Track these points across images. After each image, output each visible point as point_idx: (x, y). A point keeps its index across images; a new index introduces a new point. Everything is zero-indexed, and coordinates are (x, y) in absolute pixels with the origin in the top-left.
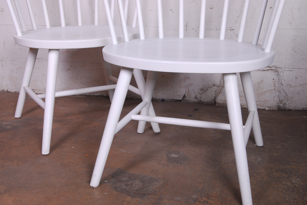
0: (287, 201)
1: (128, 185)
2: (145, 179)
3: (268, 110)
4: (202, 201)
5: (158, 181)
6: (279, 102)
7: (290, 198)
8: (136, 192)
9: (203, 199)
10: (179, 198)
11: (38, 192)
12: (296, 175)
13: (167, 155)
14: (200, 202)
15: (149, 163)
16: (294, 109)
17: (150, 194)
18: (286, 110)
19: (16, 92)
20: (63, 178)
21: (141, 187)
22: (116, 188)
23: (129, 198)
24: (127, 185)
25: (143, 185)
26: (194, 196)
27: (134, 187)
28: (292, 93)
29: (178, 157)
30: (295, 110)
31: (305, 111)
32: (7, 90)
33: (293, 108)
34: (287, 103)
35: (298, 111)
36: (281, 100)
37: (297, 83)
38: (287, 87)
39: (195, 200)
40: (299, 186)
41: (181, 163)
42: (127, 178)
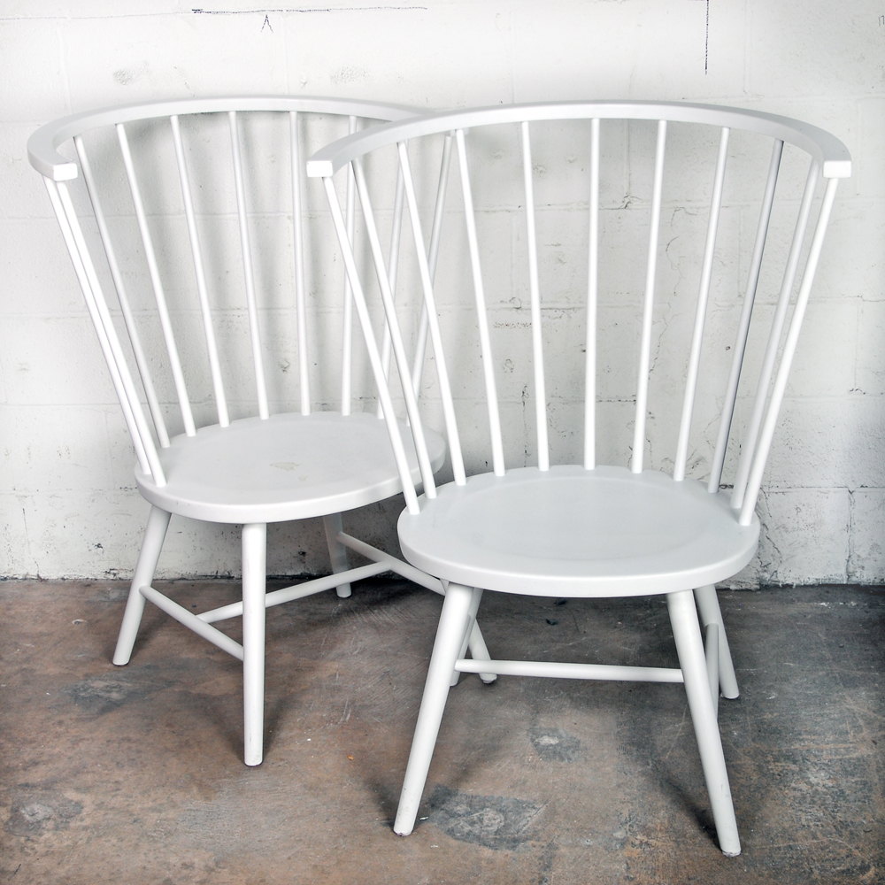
0: (804, 826)
1: (474, 823)
2: (503, 804)
3: (736, 590)
4: (637, 842)
5: (534, 808)
6: (760, 569)
7: (809, 817)
8: (498, 837)
9: (638, 837)
10: (590, 842)
12: (816, 764)
13: (533, 740)
14: (633, 845)
15: (499, 766)
16: (798, 582)
17: (527, 839)
18: (777, 586)
19: (63, 579)
20: (327, 820)
21: (503, 824)
22: (451, 832)
23: (487, 852)
24: (472, 823)
25: (506, 819)
26: (619, 834)
27: (487, 826)
29: (557, 745)
30: (798, 586)
31: (822, 585)
32: (38, 575)
33: (794, 581)
34: (780, 570)
35: (805, 586)
36: (764, 564)
37: (801, 521)
38: (777, 531)
39: (623, 843)
40: (825, 790)
41: (570, 759)
42: (465, 807)
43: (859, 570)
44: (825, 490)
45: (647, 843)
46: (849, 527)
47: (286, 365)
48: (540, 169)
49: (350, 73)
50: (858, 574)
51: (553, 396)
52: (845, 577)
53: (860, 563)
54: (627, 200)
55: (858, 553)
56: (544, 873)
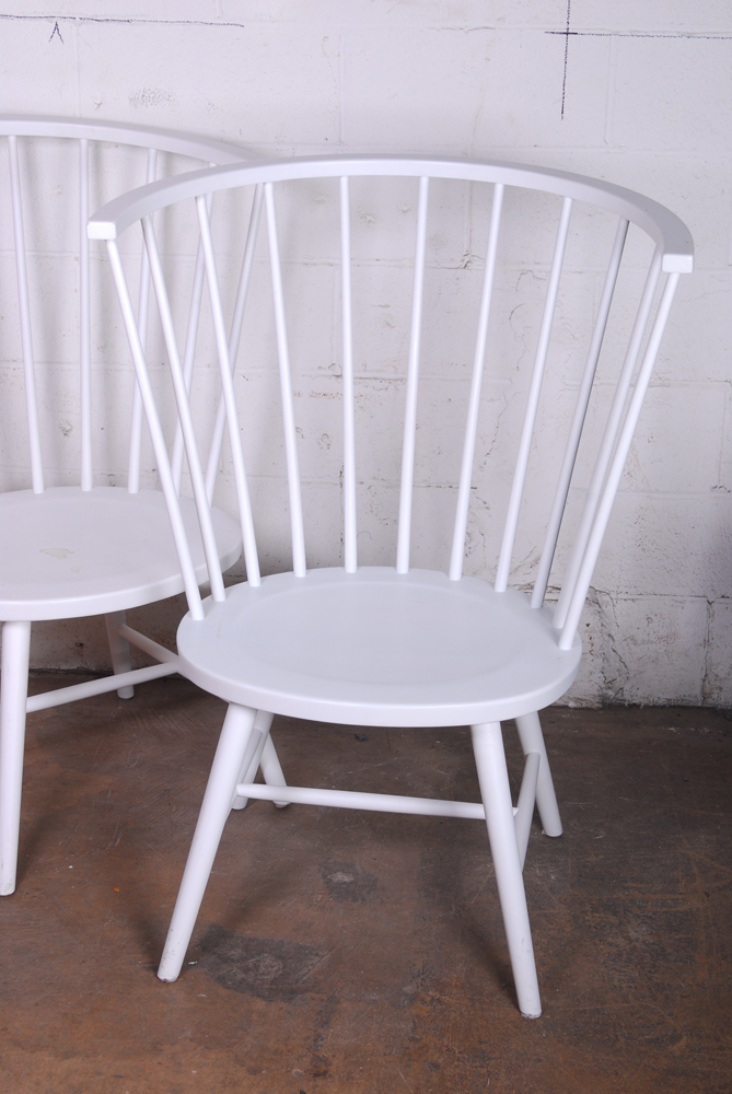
0: (615, 987)
1: (249, 969)
2: (283, 949)
3: (575, 709)
4: (428, 999)
5: (317, 955)
6: (603, 686)
7: (623, 978)
8: (274, 987)
9: (430, 993)
10: (375, 997)
11: (37, 1004)
12: (639, 917)
13: (324, 877)
14: (423, 1001)
15: (284, 905)
16: (646, 702)
17: (305, 991)
18: (622, 706)
20: (83, 962)
21: (280, 972)
22: (221, 980)
23: (260, 1004)
24: (247, 970)
25: (284, 967)
26: (408, 989)
27: (263, 974)
28: (639, 659)
29: (351, 883)
30: (646, 707)
31: (674, 707)
33: (641, 700)
34: (626, 687)
35: (655, 707)
36: (609, 680)
37: (652, 632)
38: (625, 643)
39: (413, 998)
40: (644, 947)
41: (364, 900)
42: (240, 951)
43: (716, 691)
44: (680, 599)
45: (439, 1001)
46: (707, 643)
47: (68, 428)
48: (369, 218)
49: (152, 95)
50: (715, 696)
51: (374, 478)
52: (700, 698)
53: (718, 684)
54: (467, 259)
55: (716, 671)
56: (321, 1031)
